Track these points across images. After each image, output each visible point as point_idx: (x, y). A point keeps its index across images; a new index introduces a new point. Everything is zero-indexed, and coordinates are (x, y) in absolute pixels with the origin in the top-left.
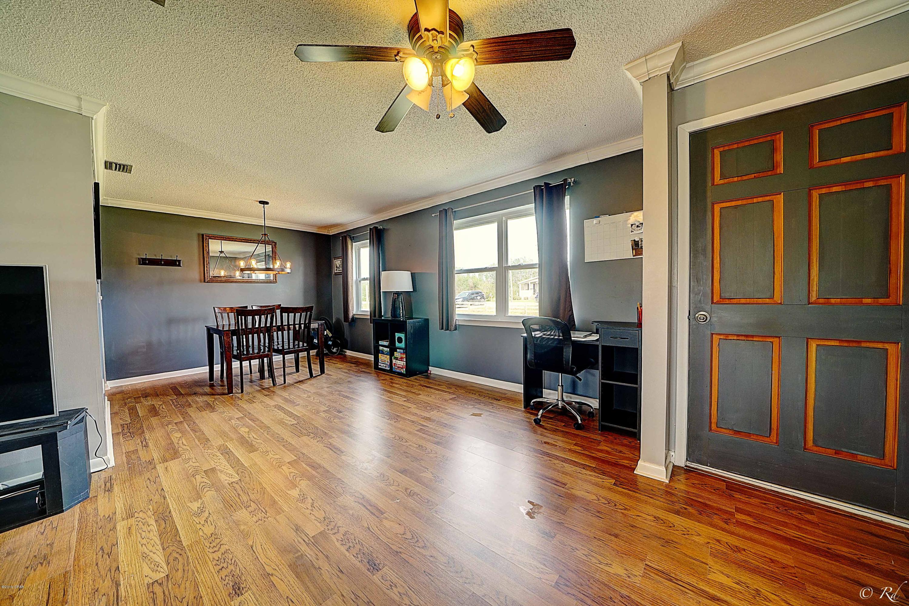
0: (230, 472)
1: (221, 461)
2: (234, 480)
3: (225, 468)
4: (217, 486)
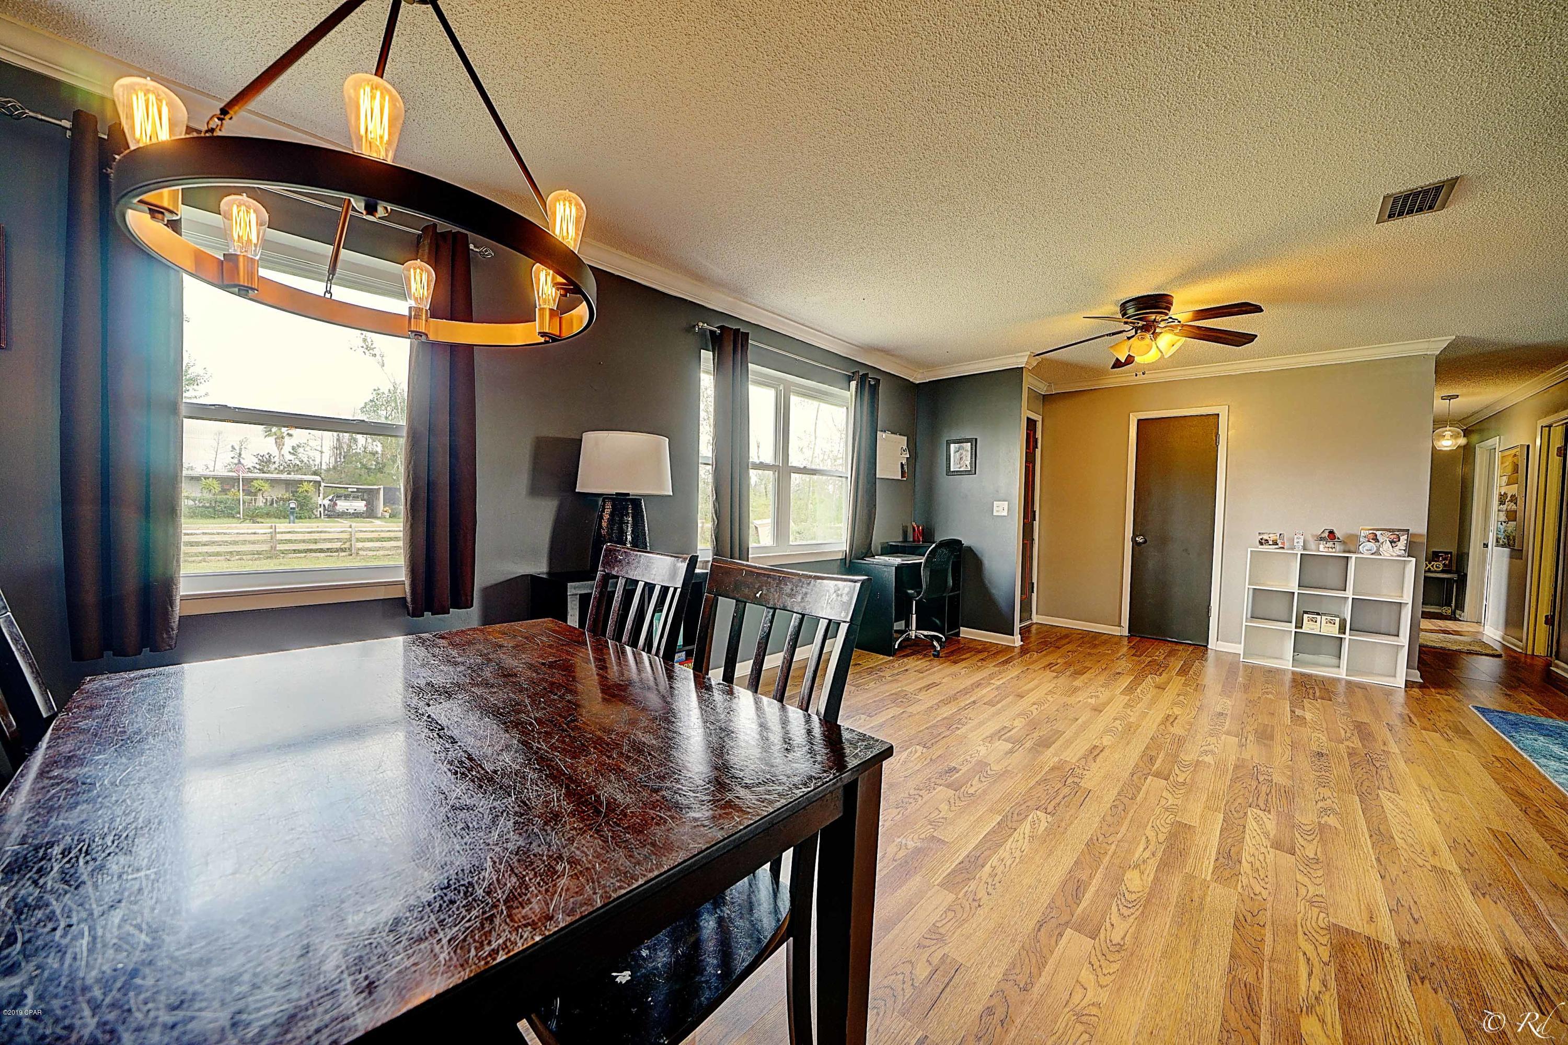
0: (1254, 824)
1: (1252, 850)
2: (1259, 812)
3: (1255, 834)
4: (1288, 820)
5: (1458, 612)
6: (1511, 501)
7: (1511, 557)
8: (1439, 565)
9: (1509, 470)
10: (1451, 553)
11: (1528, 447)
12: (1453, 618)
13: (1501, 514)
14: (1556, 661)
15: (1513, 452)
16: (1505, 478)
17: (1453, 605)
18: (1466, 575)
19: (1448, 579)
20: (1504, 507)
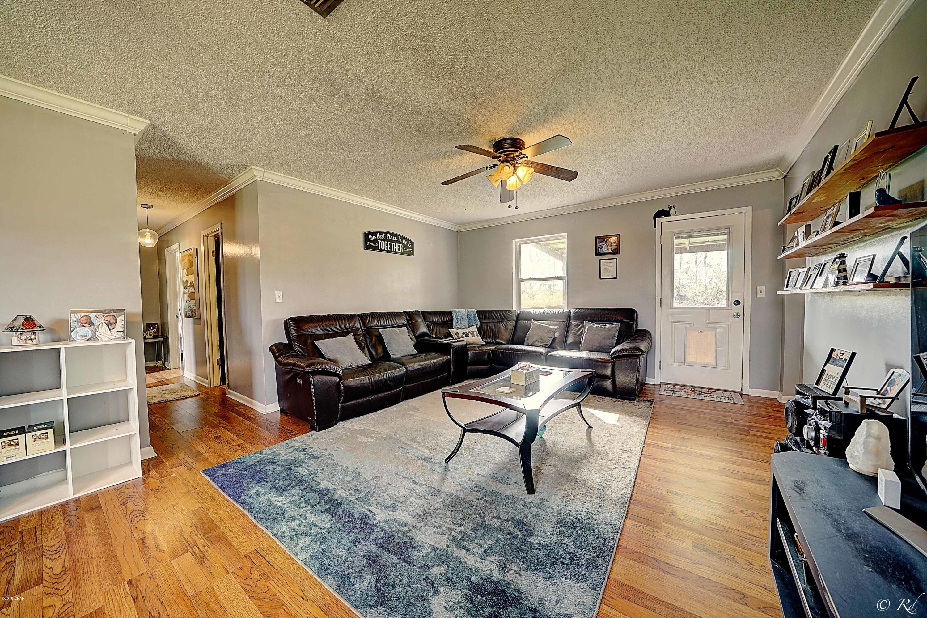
5: (166, 363)
6: (190, 286)
7: (194, 324)
8: (151, 333)
9: (187, 265)
10: (157, 324)
11: (197, 249)
12: (163, 368)
13: (186, 295)
14: (229, 390)
15: (188, 253)
16: (185, 270)
17: (163, 359)
18: (168, 338)
19: (157, 342)
20: (187, 290)
